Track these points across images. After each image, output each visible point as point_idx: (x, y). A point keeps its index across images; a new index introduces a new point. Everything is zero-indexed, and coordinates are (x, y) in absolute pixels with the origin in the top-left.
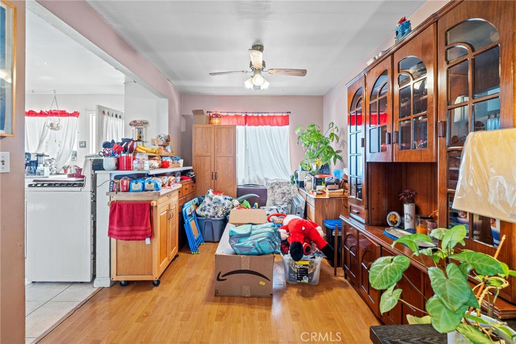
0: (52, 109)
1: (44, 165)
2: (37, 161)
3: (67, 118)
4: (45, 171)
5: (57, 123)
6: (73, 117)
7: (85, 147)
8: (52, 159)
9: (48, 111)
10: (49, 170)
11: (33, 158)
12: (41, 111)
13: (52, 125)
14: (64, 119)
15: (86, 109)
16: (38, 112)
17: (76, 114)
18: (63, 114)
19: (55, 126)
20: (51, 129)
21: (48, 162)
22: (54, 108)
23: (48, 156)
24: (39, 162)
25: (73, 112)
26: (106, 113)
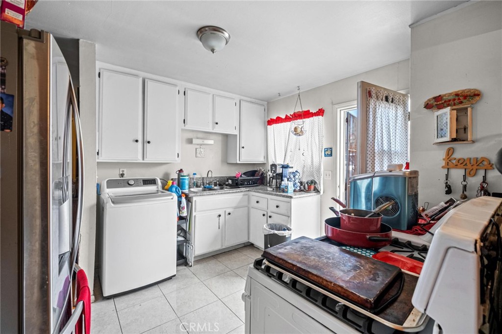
0: (296, 111)
1: (288, 180)
2: (282, 173)
3: (311, 119)
4: (289, 188)
5: (300, 127)
6: (317, 117)
7: (331, 155)
8: (296, 171)
9: (292, 113)
10: (293, 186)
11: (279, 170)
12: (286, 116)
13: (296, 129)
14: (308, 121)
15: (332, 103)
16: (283, 117)
17: (321, 112)
18: (307, 114)
19: (299, 130)
20: (295, 134)
21: (292, 176)
22: (298, 109)
23: (292, 167)
24: (284, 174)
25: (318, 110)
26: (373, 95)
